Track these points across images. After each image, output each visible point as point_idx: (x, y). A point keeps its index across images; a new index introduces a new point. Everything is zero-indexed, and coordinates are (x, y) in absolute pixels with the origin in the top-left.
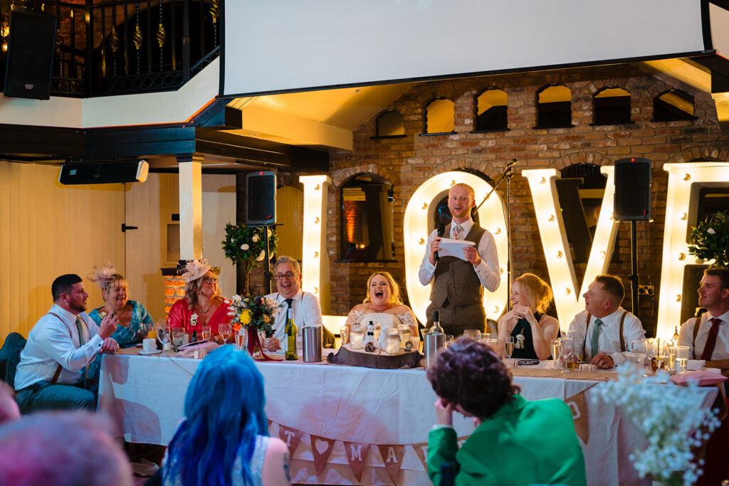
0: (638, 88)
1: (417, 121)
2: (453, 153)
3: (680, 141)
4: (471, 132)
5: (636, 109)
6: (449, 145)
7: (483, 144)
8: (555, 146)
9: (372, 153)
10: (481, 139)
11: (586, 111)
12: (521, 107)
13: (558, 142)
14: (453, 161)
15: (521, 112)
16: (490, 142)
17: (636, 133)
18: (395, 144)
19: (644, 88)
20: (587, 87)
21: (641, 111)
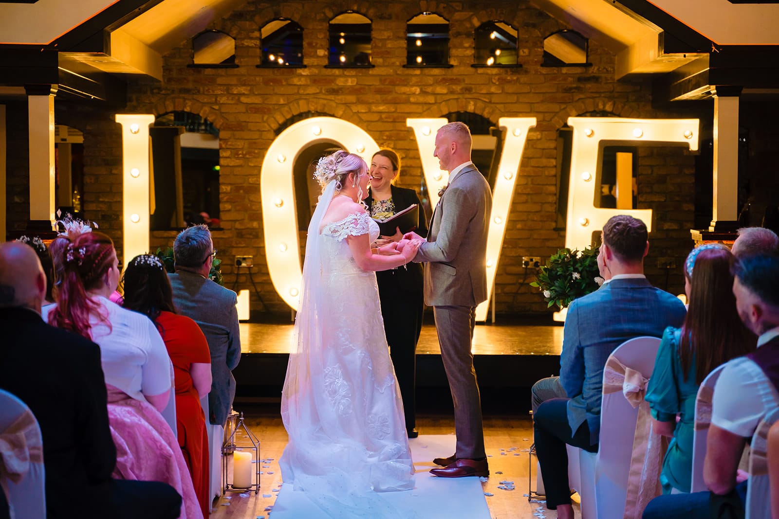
0: (527, 25)
1: (252, 47)
2: (301, 92)
3: (573, 91)
4: (326, 67)
5: (525, 50)
6: (296, 81)
7: (340, 82)
8: (429, 90)
9: (190, 86)
10: (338, 76)
11: (466, 48)
12: (388, 39)
13: (433, 84)
14: (301, 102)
15: (389, 45)
16: (350, 80)
17: (524, 79)
18: (222, 76)
19: (534, 26)
20: (469, 19)
21: (530, 52)
